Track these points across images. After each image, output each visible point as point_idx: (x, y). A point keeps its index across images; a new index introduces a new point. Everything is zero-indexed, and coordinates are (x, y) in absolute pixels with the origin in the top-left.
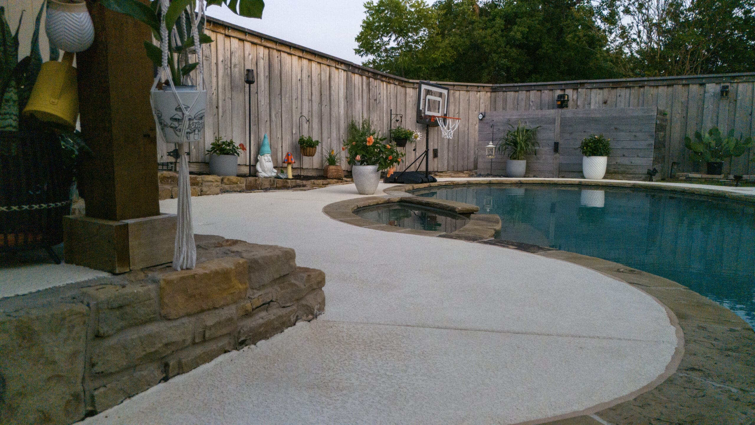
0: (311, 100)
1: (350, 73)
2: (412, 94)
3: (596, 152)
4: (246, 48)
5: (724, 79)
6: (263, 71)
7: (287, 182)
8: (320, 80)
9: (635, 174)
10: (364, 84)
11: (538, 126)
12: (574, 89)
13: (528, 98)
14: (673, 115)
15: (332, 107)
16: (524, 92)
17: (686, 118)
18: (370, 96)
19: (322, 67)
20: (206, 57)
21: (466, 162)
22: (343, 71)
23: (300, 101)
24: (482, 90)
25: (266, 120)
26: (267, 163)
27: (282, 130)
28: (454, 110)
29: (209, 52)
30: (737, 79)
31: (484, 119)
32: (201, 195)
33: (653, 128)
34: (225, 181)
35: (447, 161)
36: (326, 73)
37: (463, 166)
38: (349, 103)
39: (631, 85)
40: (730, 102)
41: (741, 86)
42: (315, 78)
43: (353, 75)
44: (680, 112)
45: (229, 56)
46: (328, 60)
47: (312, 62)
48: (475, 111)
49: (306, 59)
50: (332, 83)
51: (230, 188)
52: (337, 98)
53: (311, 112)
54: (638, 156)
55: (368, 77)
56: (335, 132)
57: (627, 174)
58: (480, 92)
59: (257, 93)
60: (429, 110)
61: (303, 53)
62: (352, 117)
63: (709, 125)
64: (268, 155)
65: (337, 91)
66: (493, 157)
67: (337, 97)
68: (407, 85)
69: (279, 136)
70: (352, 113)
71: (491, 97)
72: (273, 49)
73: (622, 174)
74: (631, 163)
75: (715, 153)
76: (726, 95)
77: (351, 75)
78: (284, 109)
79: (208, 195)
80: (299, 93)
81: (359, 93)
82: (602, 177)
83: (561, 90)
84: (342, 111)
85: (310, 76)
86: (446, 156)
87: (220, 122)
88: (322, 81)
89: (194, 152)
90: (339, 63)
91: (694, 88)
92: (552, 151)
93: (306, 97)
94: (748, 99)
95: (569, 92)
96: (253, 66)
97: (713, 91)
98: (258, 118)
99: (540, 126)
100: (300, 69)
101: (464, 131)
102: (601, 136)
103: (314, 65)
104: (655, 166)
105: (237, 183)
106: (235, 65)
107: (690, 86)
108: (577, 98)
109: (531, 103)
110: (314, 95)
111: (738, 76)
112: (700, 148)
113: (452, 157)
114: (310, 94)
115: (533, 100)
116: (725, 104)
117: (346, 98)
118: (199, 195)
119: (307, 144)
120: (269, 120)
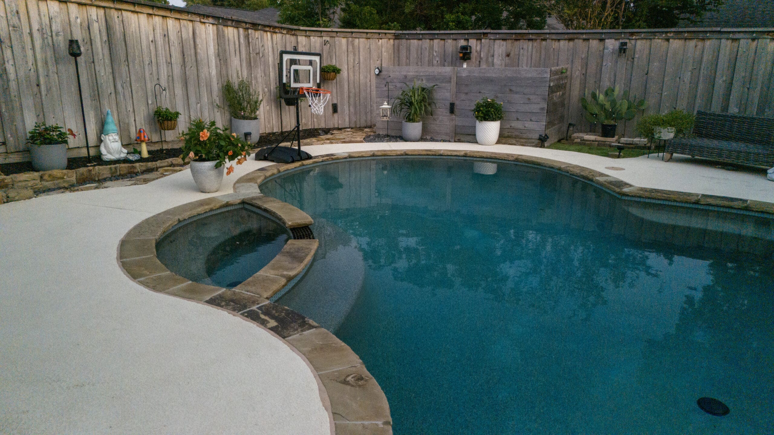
0: (170, 64)
1: (221, 27)
2: (304, 43)
3: (487, 117)
4: (70, 11)
5: (623, 36)
6: (99, 37)
7: (134, 168)
8: (180, 38)
9: (528, 139)
10: (242, 37)
11: (434, 84)
12: (477, 39)
13: (431, 48)
14: (573, 72)
15: (200, 68)
16: (428, 40)
17: (585, 75)
18: (250, 49)
19: (182, 24)
20: (14, 27)
21: (369, 117)
22: (211, 25)
23: (156, 65)
24: (383, 37)
25: (109, 92)
26: (112, 143)
27: (133, 101)
28: (354, 60)
29: (18, 21)
30: (635, 36)
31: (381, 73)
32: (7, 202)
33: (545, 91)
34: (46, 177)
35: (348, 117)
36: (188, 30)
37: (366, 121)
38: (222, 62)
39: (534, 37)
40: (628, 60)
41: (639, 42)
42: (173, 36)
43: (225, 29)
44: (580, 69)
45: (48, 23)
46: (188, 14)
47: (168, 19)
48: (378, 60)
49: (158, 15)
50: (198, 41)
51: (55, 185)
52: (206, 57)
53: (171, 78)
54: (531, 120)
55: (246, 29)
56: (206, 95)
57: (521, 138)
58: (381, 39)
59: (93, 62)
60: (296, 81)
61: (153, 9)
62: (228, 76)
63: (606, 83)
64: (113, 134)
65: (205, 49)
66: (388, 119)
67: (206, 55)
68: (298, 33)
69: (130, 109)
70: (227, 72)
71: (394, 45)
72: (111, 8)
73: (515, 138)
74: (525, 127)
75: (609, 115)
76: (624, 52)
77: (222, 29)
78: (133, 78)
79: (18, 200)
80: (153, 56)
81: (235, 47)
82: (495, 143)
83: (465, 39)
84: (214, 72)
85: (166, 36)
86: (347, 111)
87: (44, 103)
88: (183, 39)
89: (11, 140)
90: (204, 17)
91: (594, 43)
92: (449, 112)
93: (162, 60)
94: (644, 56)
95: (473, 43)
96: (84, 32)
97: (612, 48)
98: (98, 91)
99: (437, 85)
100: (152, 29)
101: (366, 83)
102: (493, 100)
103: (170, 22)
104: (548, 132)
105: (63, 178)
106: (57, 35)
107: (591, 41)
108: (481, 49)
109: (435, 54)
110: (174, 57)
111: (637, 32)
112: (596, 110)
113: (354, 112)
114: (168, 55)
115: (437, 50)
116: (622, 62)
117: (219, 55)
118: (4, 203)
119: (163, 117)
120: (113, 92)
